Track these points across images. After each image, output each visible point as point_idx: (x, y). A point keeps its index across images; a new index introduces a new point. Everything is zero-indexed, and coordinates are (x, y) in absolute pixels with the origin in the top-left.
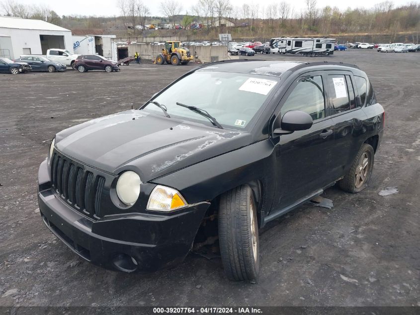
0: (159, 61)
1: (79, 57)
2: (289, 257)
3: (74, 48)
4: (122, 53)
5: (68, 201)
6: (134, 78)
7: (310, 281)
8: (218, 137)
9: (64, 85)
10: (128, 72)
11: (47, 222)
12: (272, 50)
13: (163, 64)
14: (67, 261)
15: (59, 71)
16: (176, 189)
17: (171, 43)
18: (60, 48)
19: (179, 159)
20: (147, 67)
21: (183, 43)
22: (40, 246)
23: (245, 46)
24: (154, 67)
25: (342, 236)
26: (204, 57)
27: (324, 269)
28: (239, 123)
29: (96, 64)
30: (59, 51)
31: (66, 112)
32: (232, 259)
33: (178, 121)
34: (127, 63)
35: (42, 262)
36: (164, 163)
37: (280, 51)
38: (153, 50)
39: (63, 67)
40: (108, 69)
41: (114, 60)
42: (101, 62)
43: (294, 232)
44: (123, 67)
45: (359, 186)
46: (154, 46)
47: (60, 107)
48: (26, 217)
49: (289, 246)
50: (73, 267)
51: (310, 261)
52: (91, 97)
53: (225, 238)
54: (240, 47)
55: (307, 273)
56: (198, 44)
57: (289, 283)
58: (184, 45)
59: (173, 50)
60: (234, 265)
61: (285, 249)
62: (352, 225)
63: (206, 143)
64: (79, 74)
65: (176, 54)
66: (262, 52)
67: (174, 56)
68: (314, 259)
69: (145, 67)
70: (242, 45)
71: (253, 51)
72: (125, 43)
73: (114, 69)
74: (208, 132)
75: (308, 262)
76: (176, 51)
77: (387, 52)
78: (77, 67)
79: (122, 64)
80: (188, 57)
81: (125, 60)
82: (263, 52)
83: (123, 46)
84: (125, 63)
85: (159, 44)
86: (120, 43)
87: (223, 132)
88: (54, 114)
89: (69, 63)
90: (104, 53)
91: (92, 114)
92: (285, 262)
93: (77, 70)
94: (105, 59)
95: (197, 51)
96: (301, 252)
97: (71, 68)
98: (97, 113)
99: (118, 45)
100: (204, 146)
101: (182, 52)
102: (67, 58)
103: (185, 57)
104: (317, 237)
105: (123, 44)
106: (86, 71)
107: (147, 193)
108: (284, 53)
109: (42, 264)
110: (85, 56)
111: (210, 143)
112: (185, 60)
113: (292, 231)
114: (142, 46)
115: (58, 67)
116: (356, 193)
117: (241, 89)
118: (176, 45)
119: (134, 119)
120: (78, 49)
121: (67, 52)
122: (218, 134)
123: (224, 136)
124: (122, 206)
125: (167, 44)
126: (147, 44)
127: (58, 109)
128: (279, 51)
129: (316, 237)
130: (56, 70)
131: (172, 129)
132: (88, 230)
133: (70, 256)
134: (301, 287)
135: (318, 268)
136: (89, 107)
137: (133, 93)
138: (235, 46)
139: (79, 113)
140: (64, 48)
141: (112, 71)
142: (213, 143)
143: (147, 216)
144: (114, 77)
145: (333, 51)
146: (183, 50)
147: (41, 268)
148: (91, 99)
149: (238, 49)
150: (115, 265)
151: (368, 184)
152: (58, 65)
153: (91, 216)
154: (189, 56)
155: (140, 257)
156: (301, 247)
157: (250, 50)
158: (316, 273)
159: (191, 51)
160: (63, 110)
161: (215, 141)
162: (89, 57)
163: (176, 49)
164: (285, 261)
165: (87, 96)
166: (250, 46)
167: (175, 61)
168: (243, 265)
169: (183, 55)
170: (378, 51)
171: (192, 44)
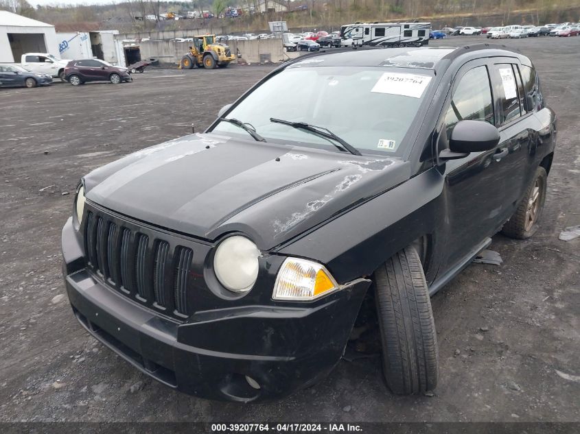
0: (187, 64)
1: (70, 64)
2: (468, 348)
3: (61, 50)
4: (132, 55)
5: (122, 288)
6: (154, 90)
7: (516, 386)
8: (361, 169)
9: (53, 105)
10: (144, 83)
11: (86, 323)
12: (344, 42)
13: (192, 68)
14: (124, 382)
15: (42, 86)
16: (320, 262)
17: (202, 38)
18: (40, 52)
19: (313, 209)
20: (169, 74)
21: (219, 37)
22: (73, 358)
23: (306, 38)
24: (179, 73)
25: (534, 308)
26: (250, 55)
27: (529, 364)
28: (385, 144)
29: (95, 72)
30: (39, 57)
31: (65, 145)
32: (406, 364)
33: (283, 147)
34: (140, 69)
35: (83, 386)
36: (291, 217)
37: (356, 44)
38: (176, 49)
39: (48, 80)
40: (115, 79)
41: (122, 66)
42: (103, 69)
43: (459, 306)
44: (135, 75)
45: (529, 228)
46: (176, 43)
47: (54, 137)
48: (41, 312)
49: (461, 329)
50: (136, 392)
51: (502, 351)
52: (98, 121)
53: (395, 333)
54: (298, 40)
55: (506, 372)
56: (238, 38)
57: (484, 392)
58: (220, 40)
59: (206, 49)
60: (408, 374)
61: (456, 334)
62: (541, 288)
63: (346, 179)
64: (71, 88)
65: (209, 53)
66: (329, 46)
67: (208, 56)
68: (507, 347)
69: (167, 74)
70: (301, 37)
71: (317, 44)
72: (134, 41)
73: (123, 79)
74: (340, 162)
75: (500, 353)
76: (209, 49)
77: (500, 38)
78: (68, 78)
79: (133, 71)
80: (227, 56)
81: (138, 65)
82: (332, 45)
83: (133, 45)
84: (137, 69)
85: (183, 40)
86: (125, 41)
87: (365, 161)
88: (48, 148)
89: (56, 73)
90: (105, 56)
91: (105, 145)
92: (465, 356)
93: (69, 81)
94: (109, 65)
95: (240, 47)
96: (482, 337)
97: (59, 80)
98: (112, 142)
99: (124, 43)
100: (345, 185)
101: (219, 50)
102: (53, 65)
103: (223, 57)
104: (498, 312)
105: (132, 43)
106: (82, 83)
107: (271, 272)
108: (361, 46)
109: (84, 389)
110: (78, 62)
111: (352, 179)
112: (223, 61)
113: (457, 304)
114: (160, 44)
115: (41, 79)
116: (527, 239)
117: (374, 90)
118: (209, 41)
119: (208, 147)
120: (66, 51)
121: (52, 56)
122: (357, 164)
123: (369, 167)
124: (228, 295)
125: (196, 40)
126: (167, 41)
127: (52, 139)
128: (353, 43)
129: (496, 311)
130: (38, 83)
131: (278, 160)
132: (170, 339)
133: (126, 373)
134: (506, 396)
135: (518, 363)
136: (99, 135)
137: (158, 112)
138: (292, 39)
139: (84, 144)
140: (45, 51)
141: (121, 82)
142: (357, 180)
143: (273, 310)
144: (125, 90)
145: (428, 40)
146: (220, 47)
147: (84, 397)
148: (98, 123)
149: (297, 43)
150: (222, 393)
151: (539, 224)
152: (40, 76)
153: (169, 313)
154: (229, 55)
155: (265, 378)
156: (481, 330)
157: (313, 44)
158: (519, 370)
159: (231, 47)
160: (59, 142)
161: (359, 176)
162: (85, 62)
163: (209, 45)
164: (464, 354)
165: (92, 120)
166: (311, 38)
167: (209, 63)
168: (424, 373)
169: (220, 54)
170: (488, 37)
171: (231, 38)
